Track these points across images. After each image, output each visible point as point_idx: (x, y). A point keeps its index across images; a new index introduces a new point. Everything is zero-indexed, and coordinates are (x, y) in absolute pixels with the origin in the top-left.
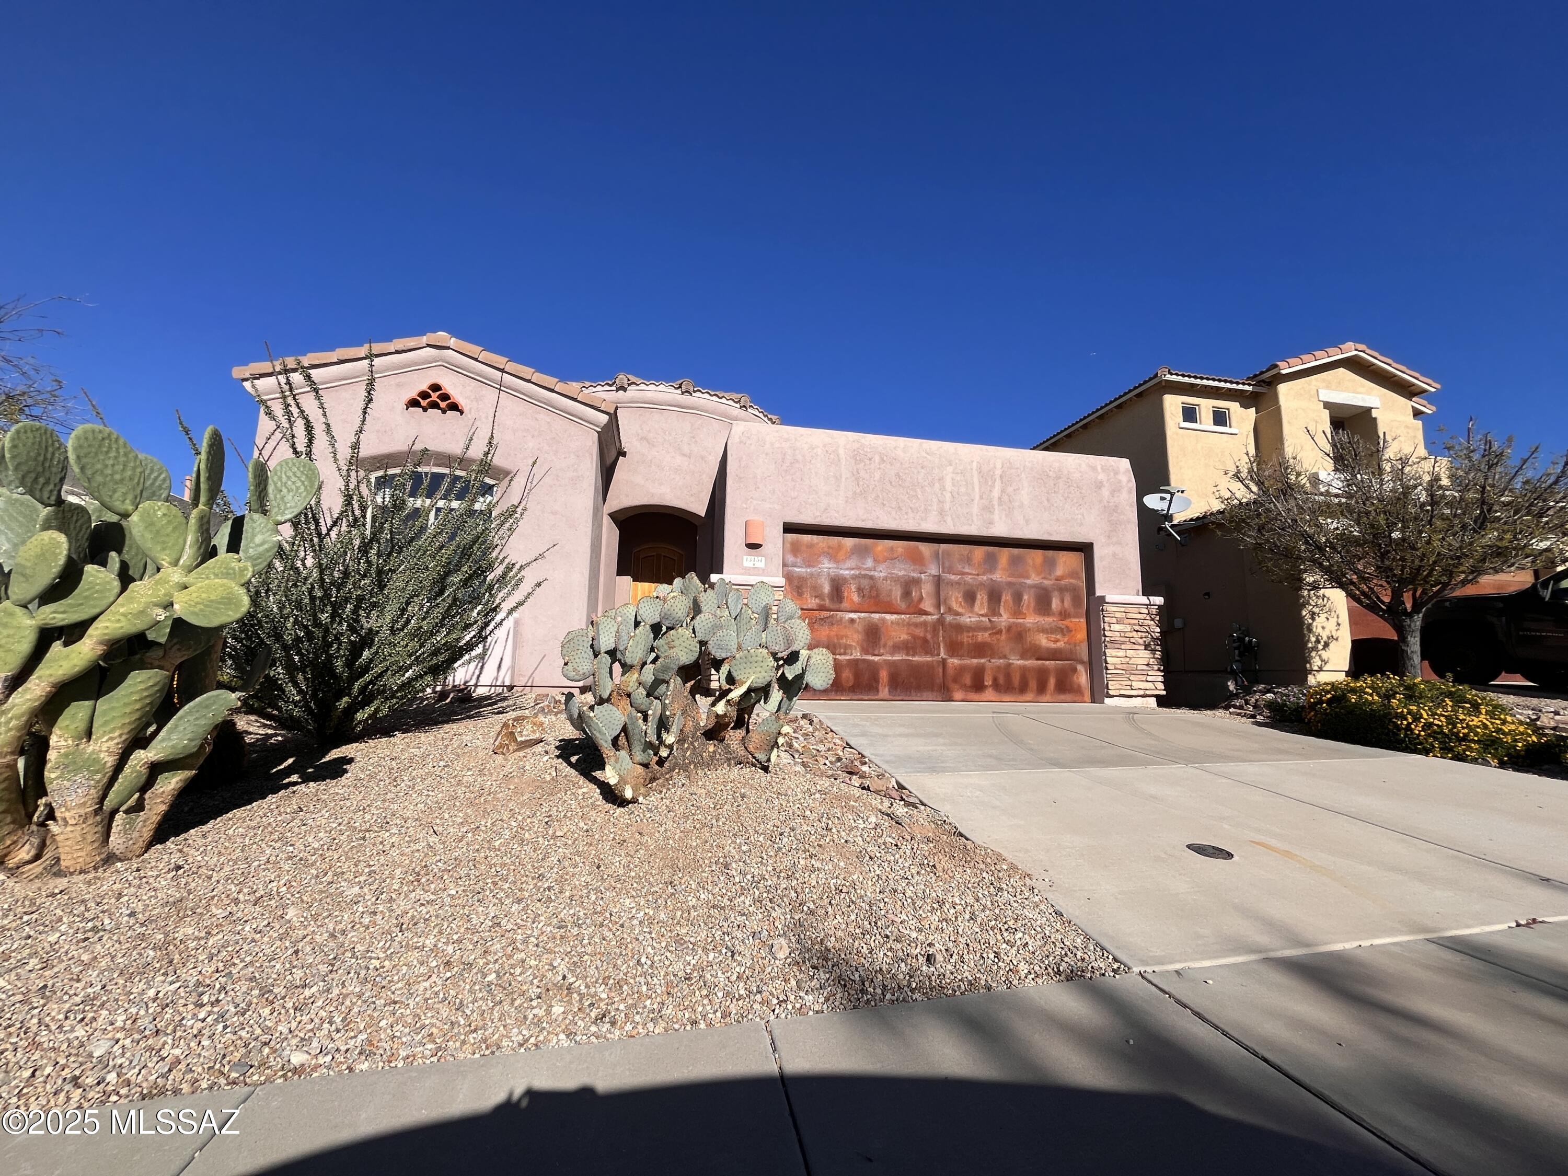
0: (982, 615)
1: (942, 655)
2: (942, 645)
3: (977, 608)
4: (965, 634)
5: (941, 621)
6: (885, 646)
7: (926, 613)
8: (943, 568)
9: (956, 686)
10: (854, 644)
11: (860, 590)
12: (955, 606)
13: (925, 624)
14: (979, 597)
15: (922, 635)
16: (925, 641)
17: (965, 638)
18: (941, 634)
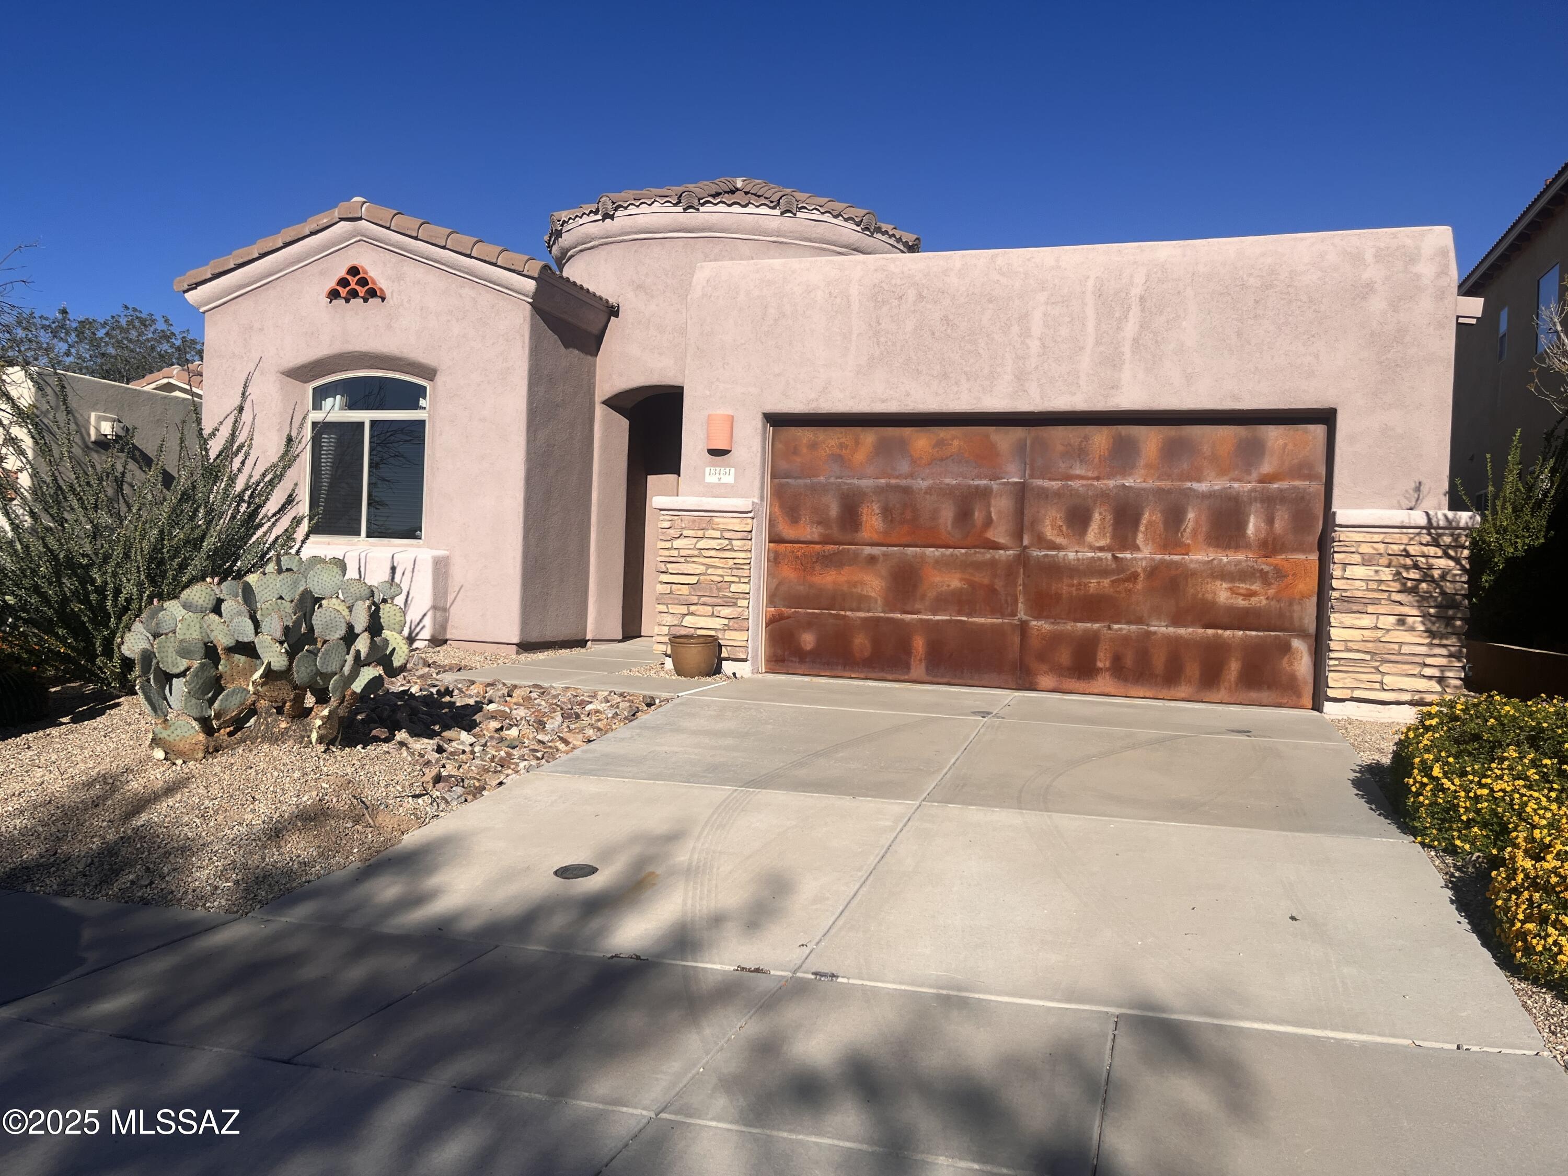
0: (1101, 549)
1: (1022, 615)
2: (1021, 599)
3: (1092, 535)
4: (1066, 581)
5: (1023, 559)
6: (923, 597)
7: (996, 546)
8: (1032, 469)
9: (1045, 667)
10: (873, 594)
11: (887, 512)
12: (1050, 533)
13: (993, 563)
14: (1097, 516)
15: (986, 581)
16: (991, 590)
17: (1065, 588)
18: (1020, 581)
